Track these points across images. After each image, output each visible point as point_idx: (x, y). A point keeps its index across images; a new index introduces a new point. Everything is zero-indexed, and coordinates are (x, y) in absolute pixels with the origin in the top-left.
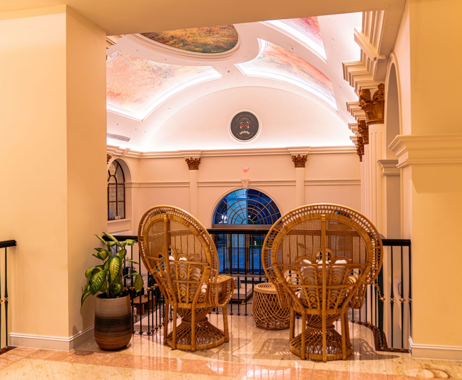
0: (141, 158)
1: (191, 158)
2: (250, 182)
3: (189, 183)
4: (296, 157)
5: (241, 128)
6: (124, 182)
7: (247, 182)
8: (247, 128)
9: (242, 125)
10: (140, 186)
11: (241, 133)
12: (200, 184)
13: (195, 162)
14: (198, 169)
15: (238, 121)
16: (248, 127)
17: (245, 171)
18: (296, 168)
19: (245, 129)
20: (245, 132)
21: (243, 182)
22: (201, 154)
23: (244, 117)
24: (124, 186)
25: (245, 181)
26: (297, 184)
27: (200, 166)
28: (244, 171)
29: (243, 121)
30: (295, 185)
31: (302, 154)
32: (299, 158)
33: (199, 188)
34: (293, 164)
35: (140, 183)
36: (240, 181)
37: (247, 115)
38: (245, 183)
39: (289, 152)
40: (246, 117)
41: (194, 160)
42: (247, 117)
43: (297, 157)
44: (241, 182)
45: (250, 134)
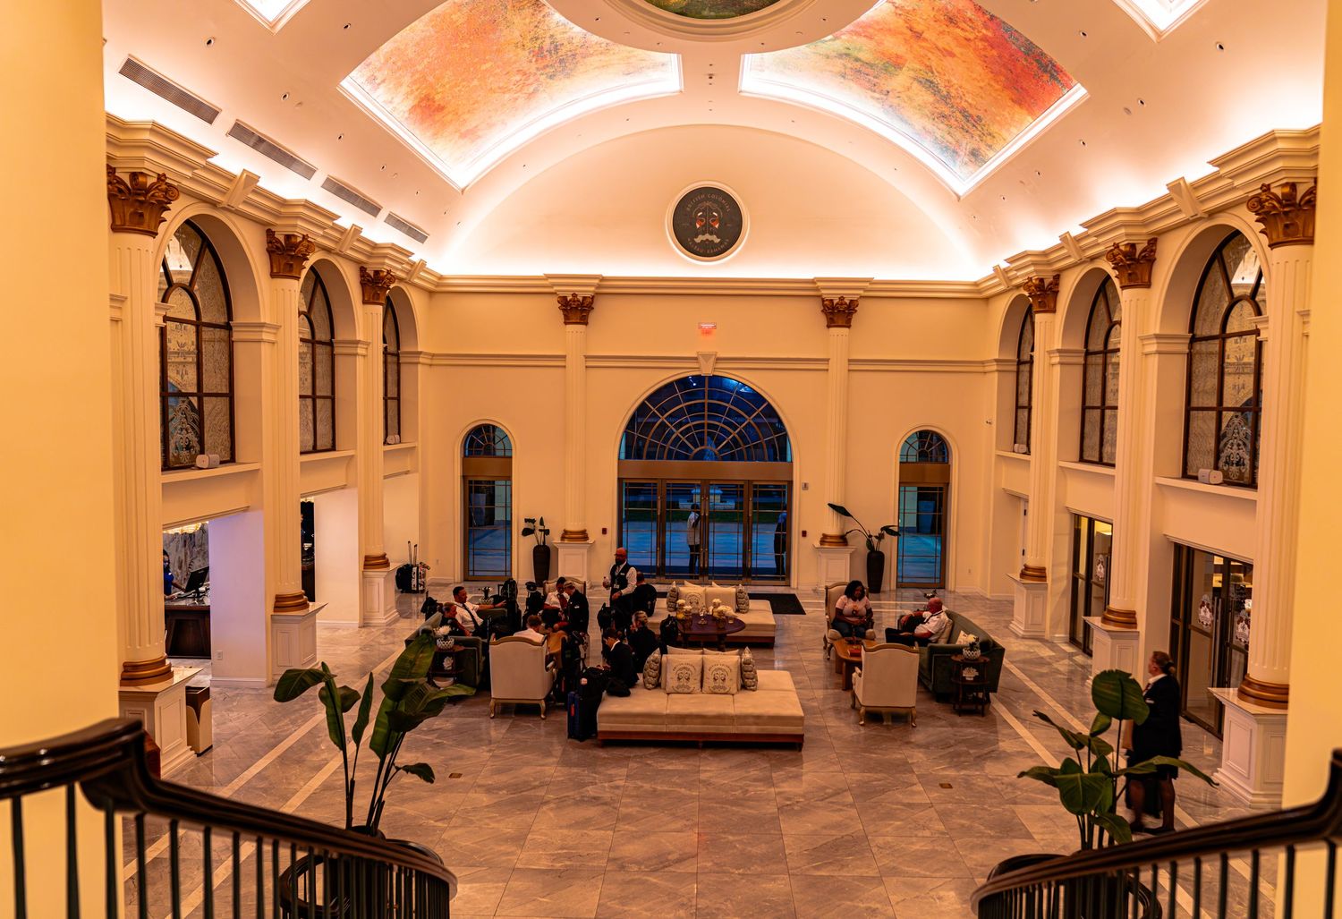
0: (439, 290)
1: (574, 295)
2: (718, 359)
3: (565, 357)
4: (835, 302)
5: (698, 226)
6: (398, 348)
7: (713, 359)
8: (712, 226)
9: (702, 221)
10: (435, 362)
11: (698, 240)
12: (593, 362)
13: (583, 303)
14: (586, 324)
15: (693, 208)
16: (717, 226)
17: (707, 332)
18: (831, 329)
19: (707, 229)
20: (707, 236)
21: (701, 359)
22: (599, 287)
23: (707, 199)
24: (398, 359)
25: (706, 357)
26: (832, 366)
27: (593, 317)
28: (703, 333)
29: (703, 211)
30: (827, 370)
31: (849, 295)
32: (842, 304)
33: (590, 370)
34: (823, 320)
35: (433, 355)
36: (695, 355)
37: (713, 196)
38: (707, 362)
39: (817, 289)
40: (710, 200)
41: (581, 300)
42: (715, 201)
43: (837, 304)
44: (696, 359)
45: (721, 243)
